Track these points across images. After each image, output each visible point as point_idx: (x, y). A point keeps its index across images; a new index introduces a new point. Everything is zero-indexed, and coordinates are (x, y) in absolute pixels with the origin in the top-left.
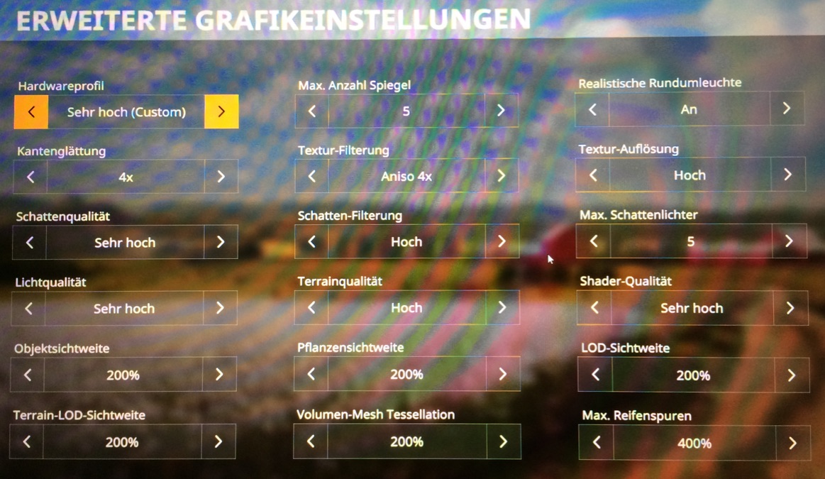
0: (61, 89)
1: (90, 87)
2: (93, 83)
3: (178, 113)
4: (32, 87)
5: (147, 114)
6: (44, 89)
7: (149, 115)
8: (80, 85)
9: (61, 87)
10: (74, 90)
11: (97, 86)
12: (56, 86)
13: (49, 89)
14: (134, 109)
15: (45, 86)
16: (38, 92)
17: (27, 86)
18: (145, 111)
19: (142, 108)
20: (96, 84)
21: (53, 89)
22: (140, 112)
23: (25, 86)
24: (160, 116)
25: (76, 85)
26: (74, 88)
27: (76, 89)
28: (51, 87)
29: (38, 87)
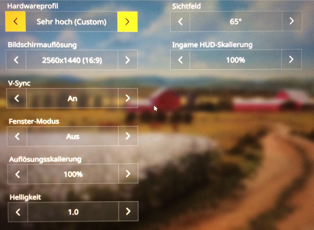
0: (32, 8)
1: (50, 7)
2: (52, 4)
3: (102, 22)
4: (15, 7)
5: (84, 23)
6: (23, 8)
7: (85, 24)
8: (44, 5)
9: (32, 6)
10: (40, 9)
11: (54, 6)
12: (30, 6)
13: (25, 8)
14: (76, 20)
15: (23, 6)
16: (19, 10)
17: (13, 6)
18: (82, 21)
19: (81, 19)
20: (53, 5)
21: (28, 8)
22: (80, 22)
23: (11, 6)
24: (91, 24)
25: (41, 5)
26: (40, 7)
27: (42, 8)
28: (27, 6)
29: (19, 6)
